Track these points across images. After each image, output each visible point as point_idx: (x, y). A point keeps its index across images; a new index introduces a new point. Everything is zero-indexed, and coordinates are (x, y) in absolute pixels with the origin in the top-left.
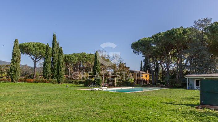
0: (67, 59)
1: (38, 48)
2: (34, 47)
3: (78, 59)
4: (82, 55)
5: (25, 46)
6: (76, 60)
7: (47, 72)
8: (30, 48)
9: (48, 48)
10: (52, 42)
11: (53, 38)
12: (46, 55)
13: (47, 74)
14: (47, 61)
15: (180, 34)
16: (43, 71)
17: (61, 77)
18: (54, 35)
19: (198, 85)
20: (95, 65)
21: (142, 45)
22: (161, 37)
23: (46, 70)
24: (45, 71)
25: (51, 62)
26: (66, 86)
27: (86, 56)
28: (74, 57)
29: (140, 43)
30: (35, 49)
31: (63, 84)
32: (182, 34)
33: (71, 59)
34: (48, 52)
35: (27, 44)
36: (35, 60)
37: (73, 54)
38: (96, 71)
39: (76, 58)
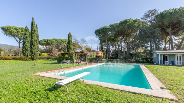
0: (49, 42)
1: (20, 31)
2: (16, 30)
3: (57, 43)
4: (60, 40)
5: (6, 28)
6: (55, 43)
7: (25, 50)
8: (12, 30)
9: (27, 30)
10: (31, 25)
11: (32, 21)
12: (25, 36)
13: (26, 52)
14: (26, 40)
15: (132, 22)
16: (22, 49)
17: (35, 54)
18: (33, 19)
19: (167, 61)
20: (68, 44)
21: (103, 31)
22: (116, 25)
23: (25, 48)
24: (24, 50)
25: (29, 41)
26: (35, 64)
27: (63, 41)
28: (54, 41)
29: (102, 30)
30: (17, 32)
31: (37, 61)
32: (133, 23)
33: (51, 42)
34: (27, 33)
35: (8, 27)
36: (20, 41)
37: (53, 39)
38: (69, 49)
39: (56, 42)
